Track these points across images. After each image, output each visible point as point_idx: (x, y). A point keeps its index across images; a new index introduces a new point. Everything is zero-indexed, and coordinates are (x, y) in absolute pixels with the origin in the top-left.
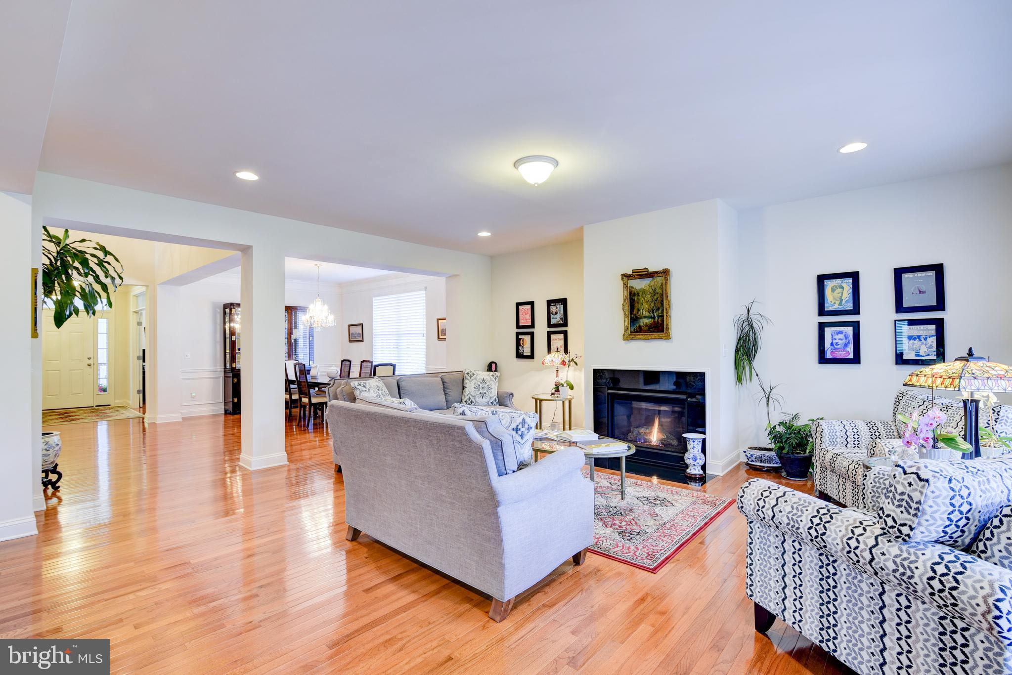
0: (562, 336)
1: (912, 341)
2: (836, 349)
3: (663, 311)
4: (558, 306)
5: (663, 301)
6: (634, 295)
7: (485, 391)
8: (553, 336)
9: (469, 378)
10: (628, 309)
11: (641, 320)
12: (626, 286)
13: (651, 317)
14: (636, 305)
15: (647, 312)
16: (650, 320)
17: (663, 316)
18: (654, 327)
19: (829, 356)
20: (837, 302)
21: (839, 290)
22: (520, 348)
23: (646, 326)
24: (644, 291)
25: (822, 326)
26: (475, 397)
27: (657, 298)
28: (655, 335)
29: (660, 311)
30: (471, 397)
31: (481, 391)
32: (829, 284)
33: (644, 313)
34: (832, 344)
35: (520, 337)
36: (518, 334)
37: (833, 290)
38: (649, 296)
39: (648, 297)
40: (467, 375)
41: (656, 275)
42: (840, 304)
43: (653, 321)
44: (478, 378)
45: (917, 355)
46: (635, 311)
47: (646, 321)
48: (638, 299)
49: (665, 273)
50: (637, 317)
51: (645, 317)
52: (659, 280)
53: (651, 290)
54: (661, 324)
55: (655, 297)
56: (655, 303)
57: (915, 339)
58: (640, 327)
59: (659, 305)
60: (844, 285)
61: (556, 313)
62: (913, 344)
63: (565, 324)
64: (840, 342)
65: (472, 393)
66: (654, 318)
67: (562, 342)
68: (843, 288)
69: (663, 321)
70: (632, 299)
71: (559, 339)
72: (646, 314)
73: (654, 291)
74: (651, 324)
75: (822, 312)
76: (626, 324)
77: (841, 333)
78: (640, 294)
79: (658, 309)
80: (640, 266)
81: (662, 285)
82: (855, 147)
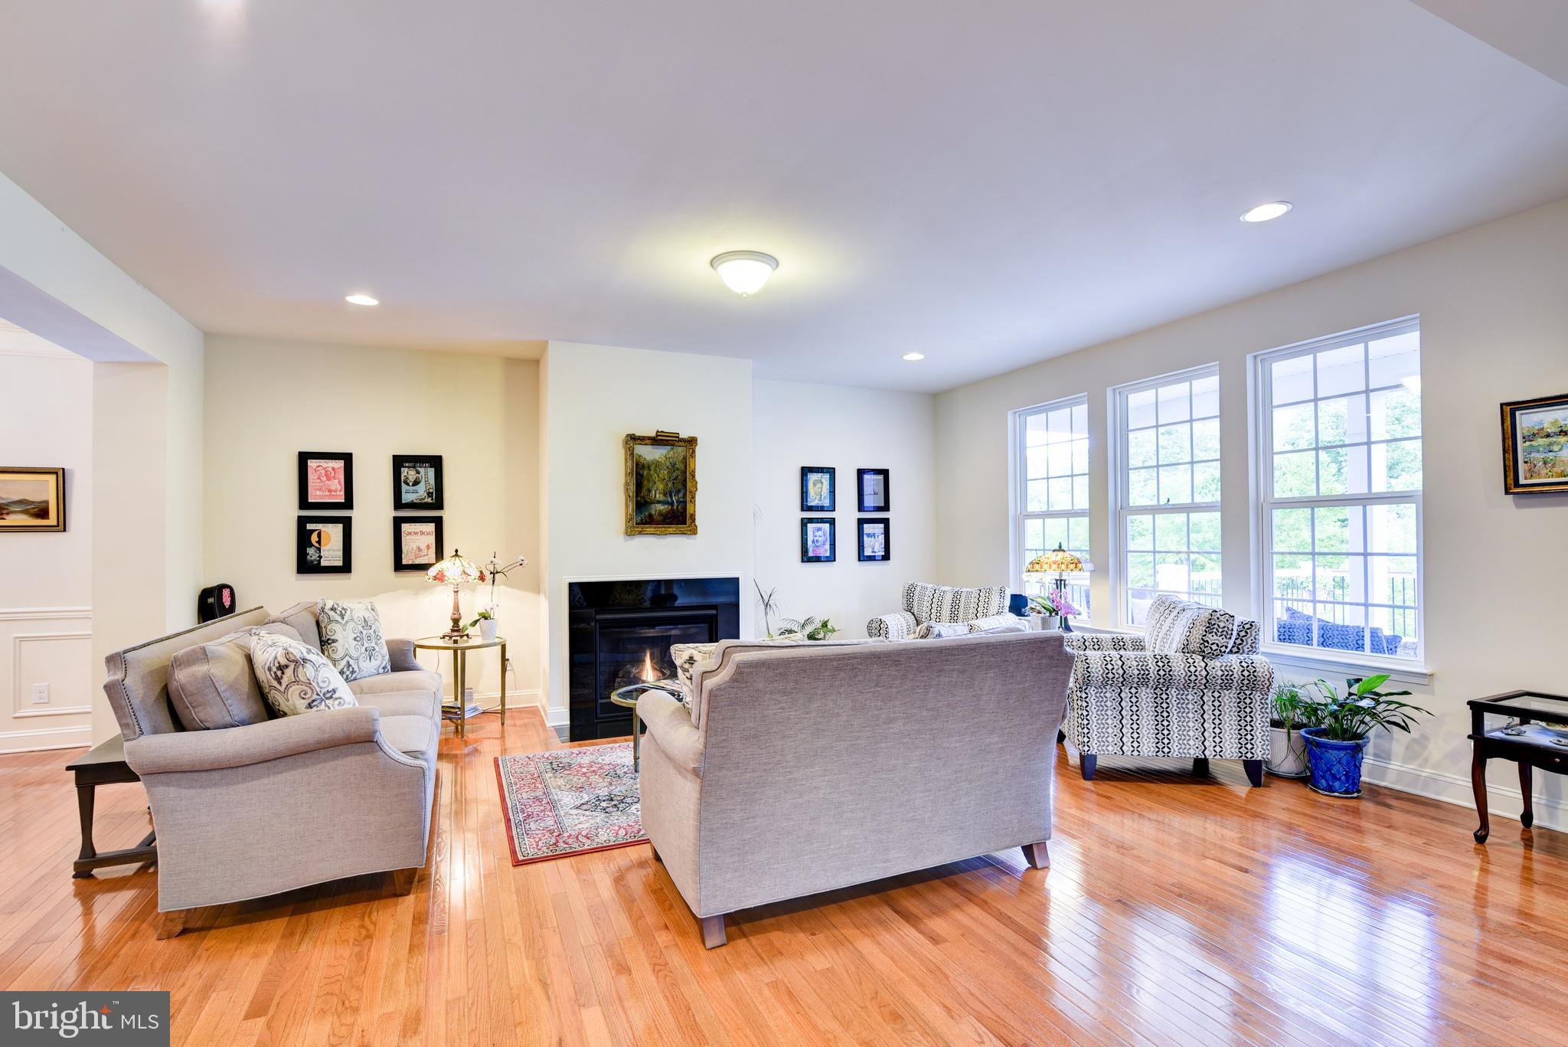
0: (431, 527)
1: (870, 539)
2: (817, 547)
3: (685, 495)
4: (422, 470)
5: (685, 480)
6: (643, 466)
7: (373, 644)
8: (405, 527)
9: (338, 618)
10: (632, 488)
11: (653, 506)
12: (630, 453)
13: (667, 503)
14: (645, 483)
15: (661, 495)
16: (667, 506)
17: (685, 502)
18: (670, 517)
19: (811, 554)
20: (818, 497)
21: (819, 485)
22: (311, 551)
23: (660, 513)
24: (657, 464)
25: (804, 523)
26: (357, 659)
27: (677, 477)
28: (672, 528)
29: (681, 495)
30: (352, 662)
31: (366, 645)
32: (813, 477)
33: (658, 496)
34: (813, 542)
35: (310, 526)
36: (302, 522)
37: (815, 485)
38: (666, 472)
39: (664, 473)
40: (332, 613)
41: (677, 444)
42: (820, 500)
43: (670, 508)
44: (356, 615)
45: (873, 552)
46: (644, 492)
47: (661, 507)
48: (649, 474)
49: (692, 442)
50: (645, 501)
51: (659, 502)
52: (680, 451)
53: (668, 464)
54: (682, 513)
55: (675, 475)
56: (673, 483)
57: (871, 537)
58: (650, 515)
59: (680, 486)
60: (823, 480)
61: (416, 483)
62: (871, 541)
63: (439, 504)
64: (820, 539)
65: (355, 654)
66: (672, 504)
67: (432, 539)
68: (822, 483)
69: (685, 509)
70: (639, 476)
71: (422, 533)
72: (659, 497)
73: (673, 465)
74: (668, 512)
75: (805, 507)
76: (630, 511)
77: (819, 529)
78: (652, 468)
79: (678, 491)
80: (668, 428)
81: (685, 458)
82: (913, 356)
